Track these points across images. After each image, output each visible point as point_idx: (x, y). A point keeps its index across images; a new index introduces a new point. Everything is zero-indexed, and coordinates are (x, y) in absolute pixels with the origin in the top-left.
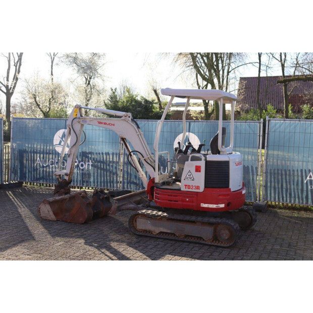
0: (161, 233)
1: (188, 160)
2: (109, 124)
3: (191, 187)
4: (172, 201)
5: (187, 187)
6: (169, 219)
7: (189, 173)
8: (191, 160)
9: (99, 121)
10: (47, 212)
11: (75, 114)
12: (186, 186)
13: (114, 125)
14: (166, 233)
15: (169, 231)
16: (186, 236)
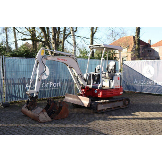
0: (107, 109)
2: (64, 60)
3: (117, 87)
4: (110, 94)
5: (115, 87)
6: (108, 102)
7: (116, 81)
8: (116, 75)
9: (58, 58)
10: (45, 117)
11: (43, 53)
13: (66, 60)
14: (109, 108)
15: (110, 107)
16: (115, 107)
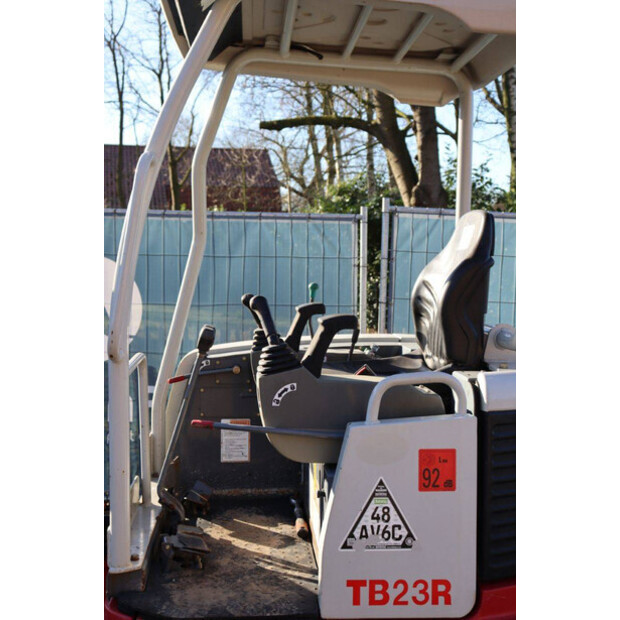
1: (361, 417)
3: (393, 593)
5: (364, 591)
7: (380, 503)
8: (385, 415)
12: (355, 585)
